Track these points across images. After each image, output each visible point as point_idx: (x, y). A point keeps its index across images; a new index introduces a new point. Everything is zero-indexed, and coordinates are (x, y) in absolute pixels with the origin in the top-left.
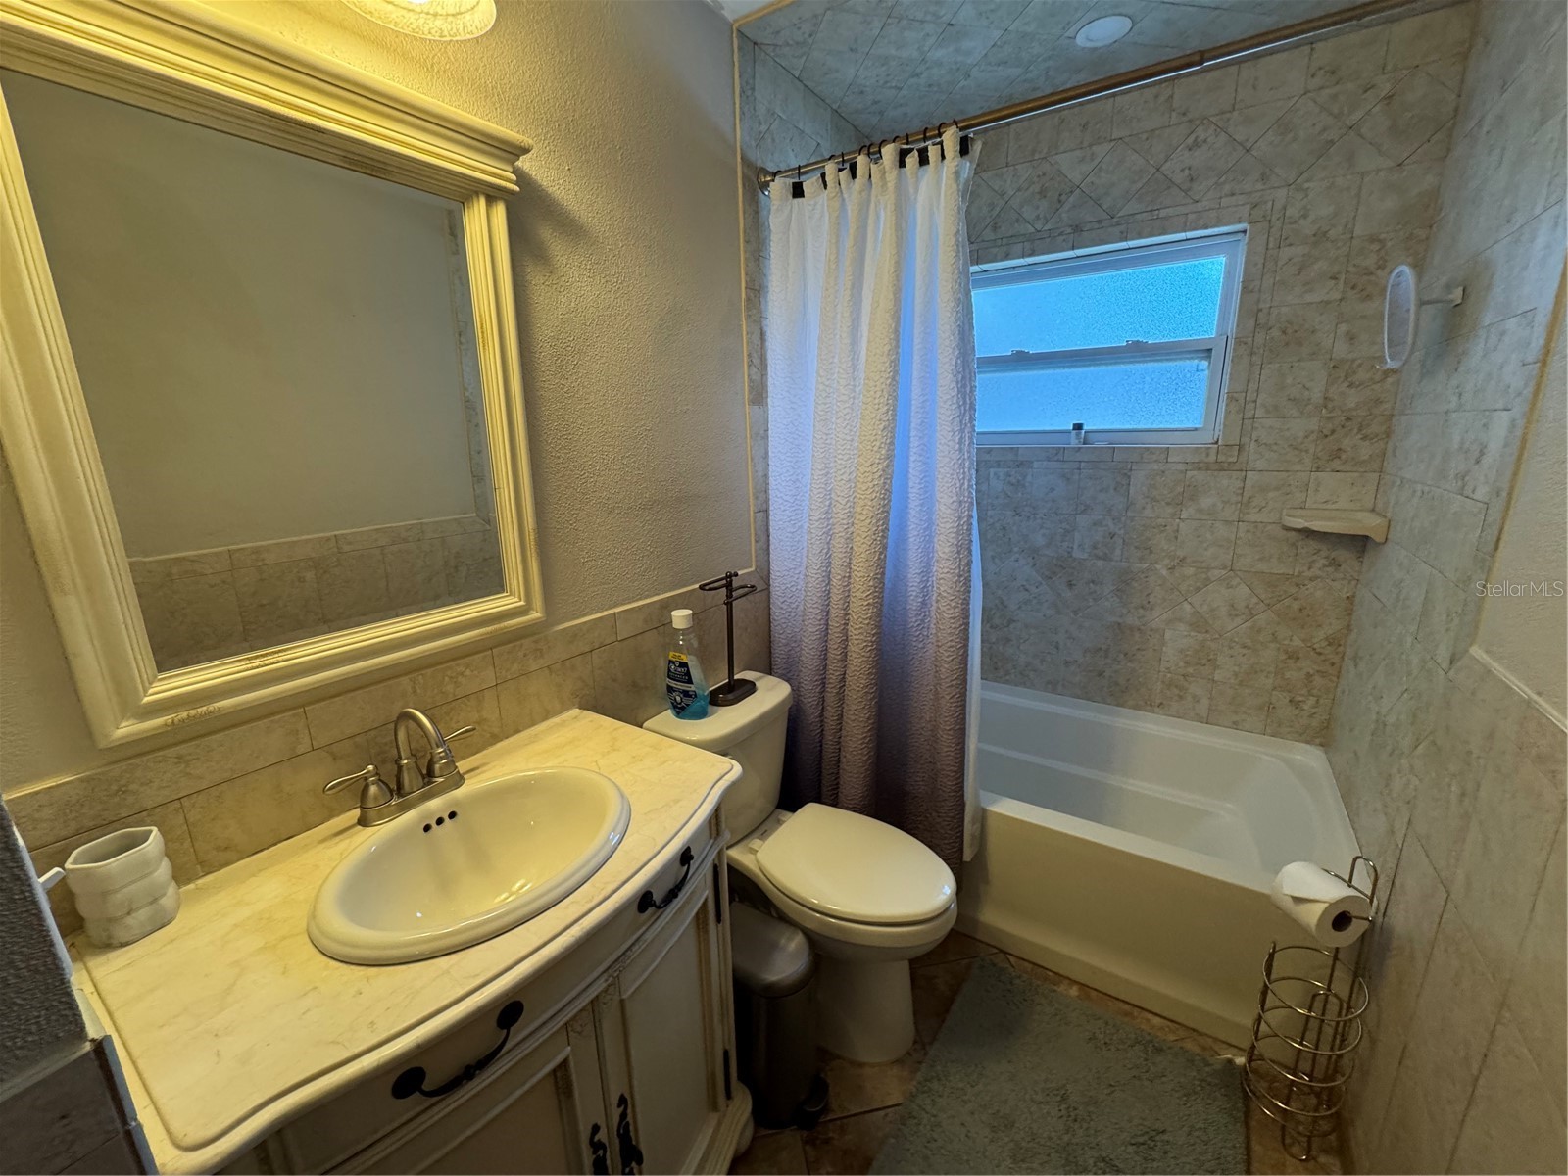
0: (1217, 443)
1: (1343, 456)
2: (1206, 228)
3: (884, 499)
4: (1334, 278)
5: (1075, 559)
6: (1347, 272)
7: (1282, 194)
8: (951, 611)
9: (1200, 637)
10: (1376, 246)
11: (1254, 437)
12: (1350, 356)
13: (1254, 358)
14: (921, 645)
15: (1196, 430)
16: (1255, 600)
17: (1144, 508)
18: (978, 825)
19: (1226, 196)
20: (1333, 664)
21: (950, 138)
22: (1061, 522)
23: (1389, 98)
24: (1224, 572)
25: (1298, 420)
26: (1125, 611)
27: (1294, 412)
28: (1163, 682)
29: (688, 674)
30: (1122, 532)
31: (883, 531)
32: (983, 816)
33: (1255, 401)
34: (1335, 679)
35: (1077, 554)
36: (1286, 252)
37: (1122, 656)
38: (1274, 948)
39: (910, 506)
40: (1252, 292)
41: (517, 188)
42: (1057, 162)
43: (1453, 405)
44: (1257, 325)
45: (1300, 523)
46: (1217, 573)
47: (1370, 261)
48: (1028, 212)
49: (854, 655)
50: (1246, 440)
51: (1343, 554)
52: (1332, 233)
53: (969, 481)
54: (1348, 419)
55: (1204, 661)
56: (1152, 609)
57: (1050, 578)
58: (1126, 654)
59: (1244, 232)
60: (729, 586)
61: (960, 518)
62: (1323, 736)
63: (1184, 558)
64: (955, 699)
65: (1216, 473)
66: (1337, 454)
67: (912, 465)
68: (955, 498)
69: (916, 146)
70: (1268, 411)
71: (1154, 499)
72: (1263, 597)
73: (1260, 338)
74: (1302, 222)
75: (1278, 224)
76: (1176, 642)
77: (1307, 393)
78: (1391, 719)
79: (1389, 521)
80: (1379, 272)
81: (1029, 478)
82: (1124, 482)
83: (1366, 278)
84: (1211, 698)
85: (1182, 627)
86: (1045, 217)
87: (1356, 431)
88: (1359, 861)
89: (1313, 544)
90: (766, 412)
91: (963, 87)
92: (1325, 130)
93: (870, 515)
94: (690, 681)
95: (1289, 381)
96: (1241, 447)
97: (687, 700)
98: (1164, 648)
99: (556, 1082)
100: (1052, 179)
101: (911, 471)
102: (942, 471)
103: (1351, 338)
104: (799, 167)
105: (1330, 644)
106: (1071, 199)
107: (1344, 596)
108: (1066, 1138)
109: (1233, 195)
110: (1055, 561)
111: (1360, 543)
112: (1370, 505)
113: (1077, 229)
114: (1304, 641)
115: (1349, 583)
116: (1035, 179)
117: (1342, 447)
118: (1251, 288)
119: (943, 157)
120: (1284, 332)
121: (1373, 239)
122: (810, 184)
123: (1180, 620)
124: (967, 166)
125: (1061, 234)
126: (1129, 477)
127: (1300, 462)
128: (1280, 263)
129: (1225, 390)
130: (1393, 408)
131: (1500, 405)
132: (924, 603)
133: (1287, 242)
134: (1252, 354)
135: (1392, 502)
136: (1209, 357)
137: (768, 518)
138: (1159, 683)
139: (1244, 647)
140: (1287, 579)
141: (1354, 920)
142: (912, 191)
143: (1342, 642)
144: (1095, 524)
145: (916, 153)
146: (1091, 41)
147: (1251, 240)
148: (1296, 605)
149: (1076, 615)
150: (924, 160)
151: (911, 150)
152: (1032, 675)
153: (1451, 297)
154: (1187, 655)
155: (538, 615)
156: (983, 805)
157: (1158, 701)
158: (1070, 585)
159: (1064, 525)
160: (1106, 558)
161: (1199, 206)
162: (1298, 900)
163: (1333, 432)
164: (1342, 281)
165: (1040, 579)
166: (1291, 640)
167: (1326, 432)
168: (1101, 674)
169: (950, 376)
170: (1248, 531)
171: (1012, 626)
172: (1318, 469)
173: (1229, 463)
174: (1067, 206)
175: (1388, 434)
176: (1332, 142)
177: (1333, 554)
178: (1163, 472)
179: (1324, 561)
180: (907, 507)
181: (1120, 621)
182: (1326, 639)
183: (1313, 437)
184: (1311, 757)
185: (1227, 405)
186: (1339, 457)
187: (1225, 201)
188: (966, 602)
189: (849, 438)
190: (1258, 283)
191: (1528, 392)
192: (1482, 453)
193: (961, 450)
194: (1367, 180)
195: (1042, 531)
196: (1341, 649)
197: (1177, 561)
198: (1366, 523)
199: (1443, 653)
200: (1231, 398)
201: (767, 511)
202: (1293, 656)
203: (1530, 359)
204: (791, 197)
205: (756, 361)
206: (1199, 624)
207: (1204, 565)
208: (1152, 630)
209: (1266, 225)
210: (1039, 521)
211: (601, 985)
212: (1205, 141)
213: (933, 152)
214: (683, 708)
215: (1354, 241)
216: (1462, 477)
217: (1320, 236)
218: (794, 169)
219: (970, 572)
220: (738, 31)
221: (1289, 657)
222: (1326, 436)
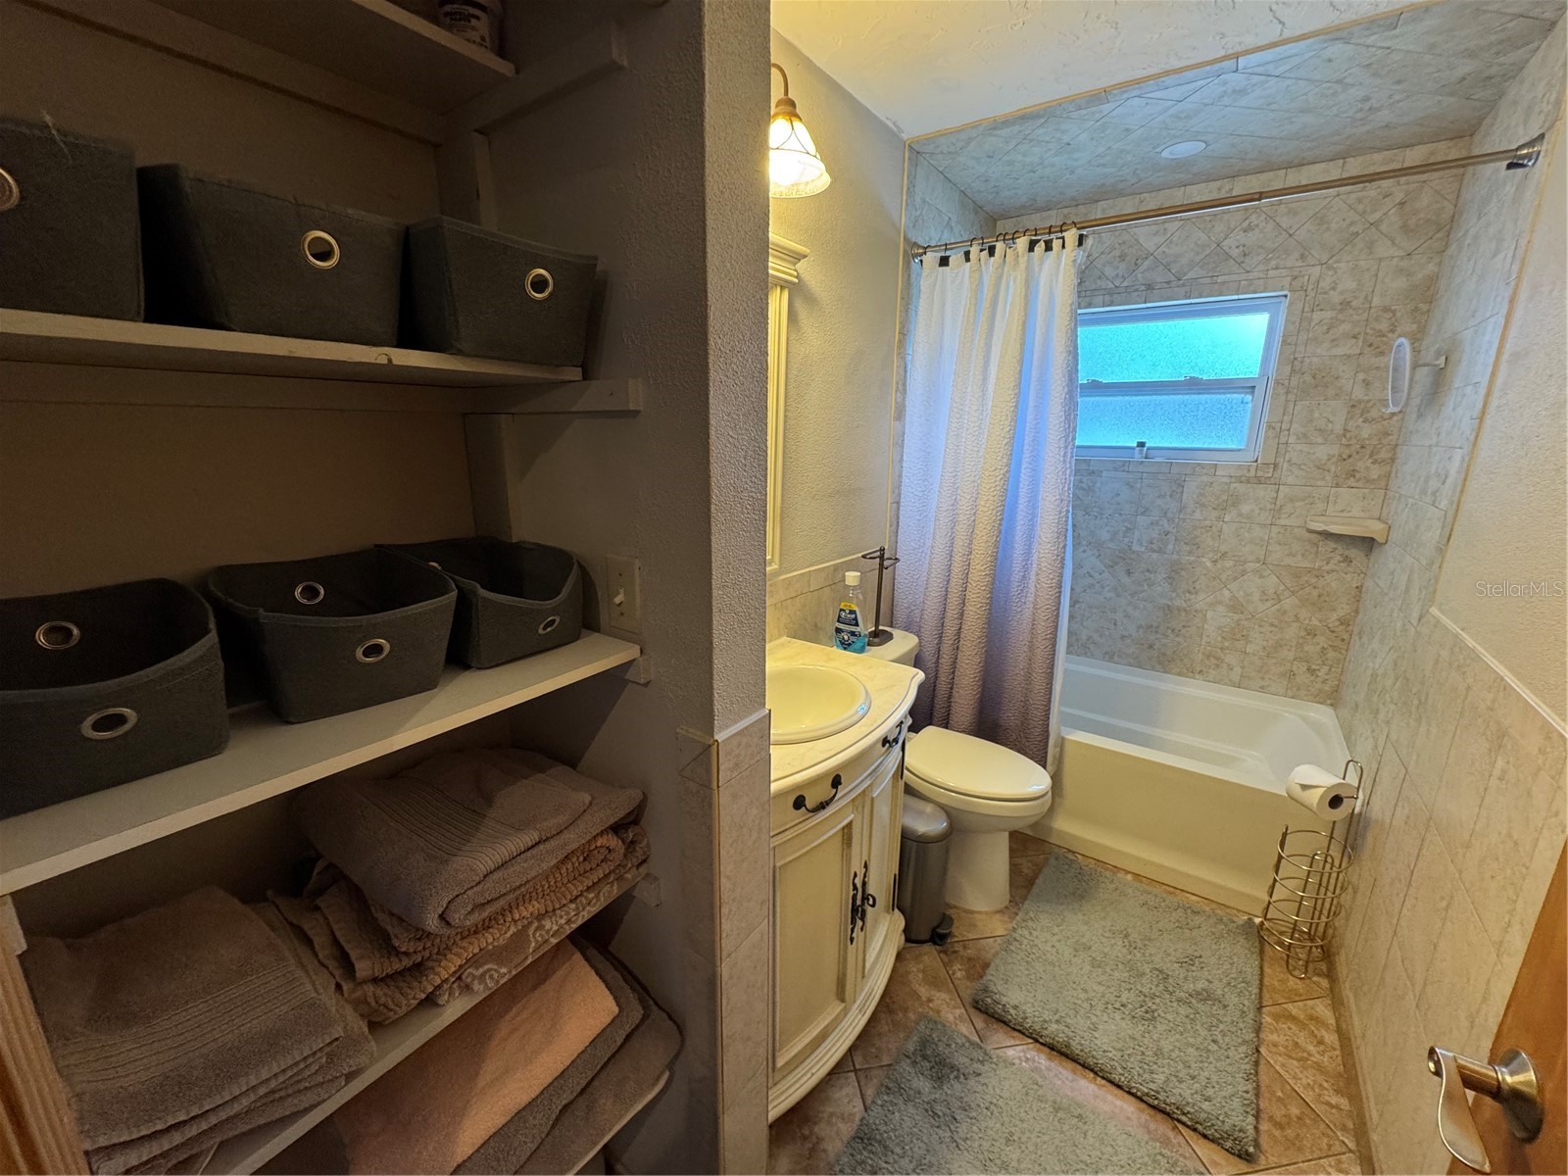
0: (1256, 461)
1: (1358, 476)
2: (1255, 293)
3: (1002, 496)
4: (1354, 337)
5: (1134, 552)
6: (1366, 334)
7: (1316, 271)
8: (1049, 582)
9: (1236, 617)
10: (1388, 315)
11: (1287, 459)
12: (1366, 398)
13: (1289, 396)
14: (1019, 610)
15: (1239, 450)
16: (1282, 588)
17: (1194, 512)
18: (1058, 749)
19: (1273, 269)
20: (1343, 640)
21: (1071, 236)
22: (1124, 521)
23: (1402, 204)
24: (1258, 565)
25: (1322, 446)
26: (1174, 595)
27: (1320, 440)
28: (1203, 654)
29: (856, 619)
30: (1175, 530)
31: (1000, 520)
32: (1062, 743)
33: (1289, 430)
34: (1344, 652)
35: (1136, 547)
36: (1317, 316)
37: (1169, 631)
38: (1287, 829)
39: (1020, 502)
40: (1289, 344)
41: (797, 281)
42: (1135, 234)
43: (1435, 440)
44: (1293, 371)
45: (1319, 527)
46: (1250, 566)
47: (1384, 326)
48: (1109, 271)
49: (971, 613)
50: (1280, 460)
51: (1355, 553)
52: (1354, 303)
53: (1069, 484)
54: (1362, 447)
55: (1238, 636)
56: (1196, 593)
57: (1112, 567)
58: (1173, 630)
59: (1286, 296)
60: (882, 557)
61: (1060, 512)
62: (1333, 698)
63: (1226, 553)
64: (1048, 649)
65: (1255, 486)
66: (1352, 473)
67: (1023, 471)
68: (1058, 497)
69: (1042, 240)
70: (1298, 438)
71: (1203, 505)
72: (1288, 585)
73: (1294, 382)
74: (1332, 292)
75: (1312, 294)
76: (1216, 620)
77: (1330, 425)
78: (1380, 672)
79: (1390, 527)
80: (1390, 335)
81: (1098, 485)
82: (1180, 490)
83: (1379, 339)
84: (1243, 667)
85: (1221, 608)
86: (1123, 277)
87: (1367, 457)
88: (1351, 763)
89: (1332, 544)
90: (904, 426)
91: (1067, 179)
92: (1352, 224)
93: (992, 508)
94: (857, 625)
95: (1316, 415)
96: (1276, 465)
97: (853, 639)
98: (1206, 626)
99: (843, 836)
100: (1131, 246)
101: (1022, 475)
102: (1049, 476)
103: (1367, 383)
104: (946, 245)
105: (1342, 624)
106: (1147, 262)
107: (1355, 585)
108: (1129, 957)
109: (1277, 268)
110: (1117, 552)
111: (1368, 544)
112: (1376, 514)
113: (1150, 287)
114: (1320, 621)
115: (1359, 575)
116: (1117, 246)
117: (1357, 468)
118: (1289, 341)
119: (1063, 247)
120: (1314, 377)
121: (1386, 309)
122: (956, 258)
123: (1220, 603)
124: (1081, 254)
125: (1136, 290)
126: (1183, 487)
127: (1323, 479)
128: (1313, 324)
129: (1265, 419)
130: (1398, 439)
131: (1458, 445)
132: (1024, 577)
133: (1319, 308)
134: (1287, 393)
135: (1393, 511)
136: (1253, 393)
137: (898, 509)
138: (1200, 655)
139: (1272, 625)
140: (1309, 572)
141: (1345, 800)
142: (1037, 269)
143: (1351, 623)
144: (1152, 524)
145: (1042, 244)
146: (1174, 154)
147: (1291, 304)
148: (1315, 593)
149: (1132, 598)
150: (1048, 247)
151: (1039, 241)
152: (1091, 646)
153: (1437, 362)
154: (1223, 632)
155: (776, 567)
156: (1063, 734)
157: (1199, 669)
158: (1129, 573)
159: (1126, 524)
160: (1160, 551)
161: (1251, 276)
162: (1305, 787)
163: (1350, 456)
164: (1360, 341)
165: (1103, 568)
166: (1310, 620)
167: (1344, 457)
168: (1151, 647)
169: (1060, 407)
170: (1279, 533)
171: (1077, 606)
172: (1338, 485)
173: (1266, 478)
174: (1142, 269)
175: (1393, 460)
176: (1357, 234)
177: (1347, 553)
178: (1212, 483)
179: (1339, 558)
180: (1016, 503)
181: (1170, 604)
182: (1339, 620)
183: (1334, 460)
184: (1323, 714)
185: (1266, 432)
186: (1354, 476)
187: (1271, 273)
188: (1061, 575)
189: (976, 449)
190: (1295, 338)
191: (1472, 438)
192: (1446, 477)
193: (1064, 461)
194: (1383, 264)
195: (1108, 528)
196: (1350, 628)
197: (1219, 555)
198: (1374, 529)
199: (1415, 615)
200: (1270, 427)
201: (898, 503)
202: (1311, 633)
203: (1475, 416)
204: (937, 265)
205: (900, 387)
206: (1236, 607)
207: (1242, 559)
208: (1196, 611)
209: (1303, 293)
210: (1105, 520)
211: (868, 782)
212: (1258, 225)
213: (1057, 244)
214: (849, 645)
215: (1372, 311)
216: (1434, 493)
217: (1345, 305)
218: (942, 245)
219: (1064, 553)
220: (909, 146)
221: (1308, 634)
222: (1344, 460)
